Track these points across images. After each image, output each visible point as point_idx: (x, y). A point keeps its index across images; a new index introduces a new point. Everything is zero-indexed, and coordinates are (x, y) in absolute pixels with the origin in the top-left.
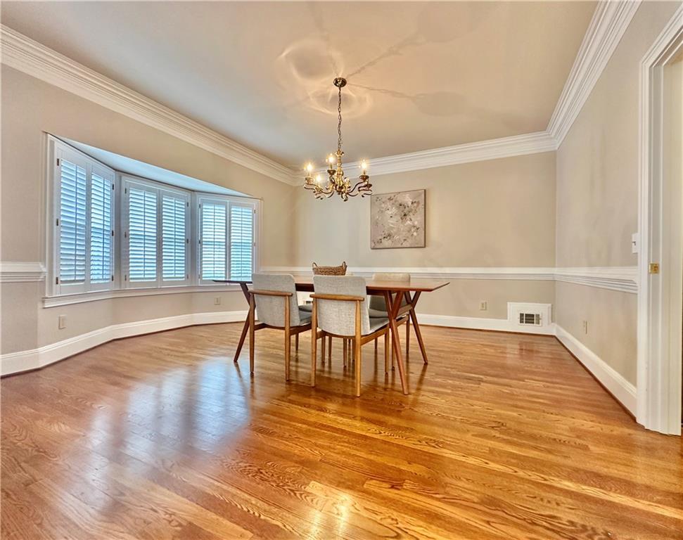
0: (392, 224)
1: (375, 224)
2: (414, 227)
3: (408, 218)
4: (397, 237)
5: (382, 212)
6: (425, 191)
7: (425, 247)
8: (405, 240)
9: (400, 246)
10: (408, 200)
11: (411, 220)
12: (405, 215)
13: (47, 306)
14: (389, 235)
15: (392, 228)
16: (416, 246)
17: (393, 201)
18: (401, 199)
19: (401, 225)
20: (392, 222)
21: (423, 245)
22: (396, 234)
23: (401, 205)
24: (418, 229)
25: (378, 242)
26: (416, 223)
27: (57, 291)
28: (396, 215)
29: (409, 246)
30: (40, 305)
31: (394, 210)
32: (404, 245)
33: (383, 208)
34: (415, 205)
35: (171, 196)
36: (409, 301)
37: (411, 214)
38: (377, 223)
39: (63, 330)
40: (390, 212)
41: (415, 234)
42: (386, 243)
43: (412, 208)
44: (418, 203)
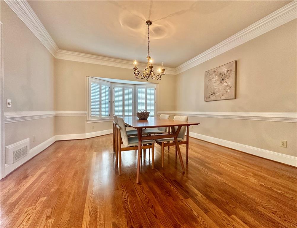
0: (216, 86)
1: (207, 87)
2: (228, 86)
3: (224, 81)
4: (218, 94)
5: (210, 80)
6: (236, 62)
7: (235, 98)
8: (222, 95)
9: (219, 99)
10: (224, 70)
11: (226, 82)
12: (223, 80)
13: (88, 122)
14: (214, 93)
15: (215, 89)
16: (229, 98)
17: (216, 72)
18: (220, 71)
19: (221, 86)
20: (215, 85)
21: (234, 97)
22: (217, 92)
23: (220, 74)
24: (230, 87)
25: (208, 98)
26: (229, 84)
27: (90, 119)
28: (217, 80)
29: (224, 99)
30: (86, 122)
31: (217, 78)
32: (222, 98)
33: (211, 78)
34: (229, 72)
35: (127, 87)
36: (174, 133)
37: (226, 78)
38: (208, 87)
39: (93, 129)
40: (214, 80)
41: (229, 91)
42: (212, 98)
43: (227, 74)
44: (231, 70)
